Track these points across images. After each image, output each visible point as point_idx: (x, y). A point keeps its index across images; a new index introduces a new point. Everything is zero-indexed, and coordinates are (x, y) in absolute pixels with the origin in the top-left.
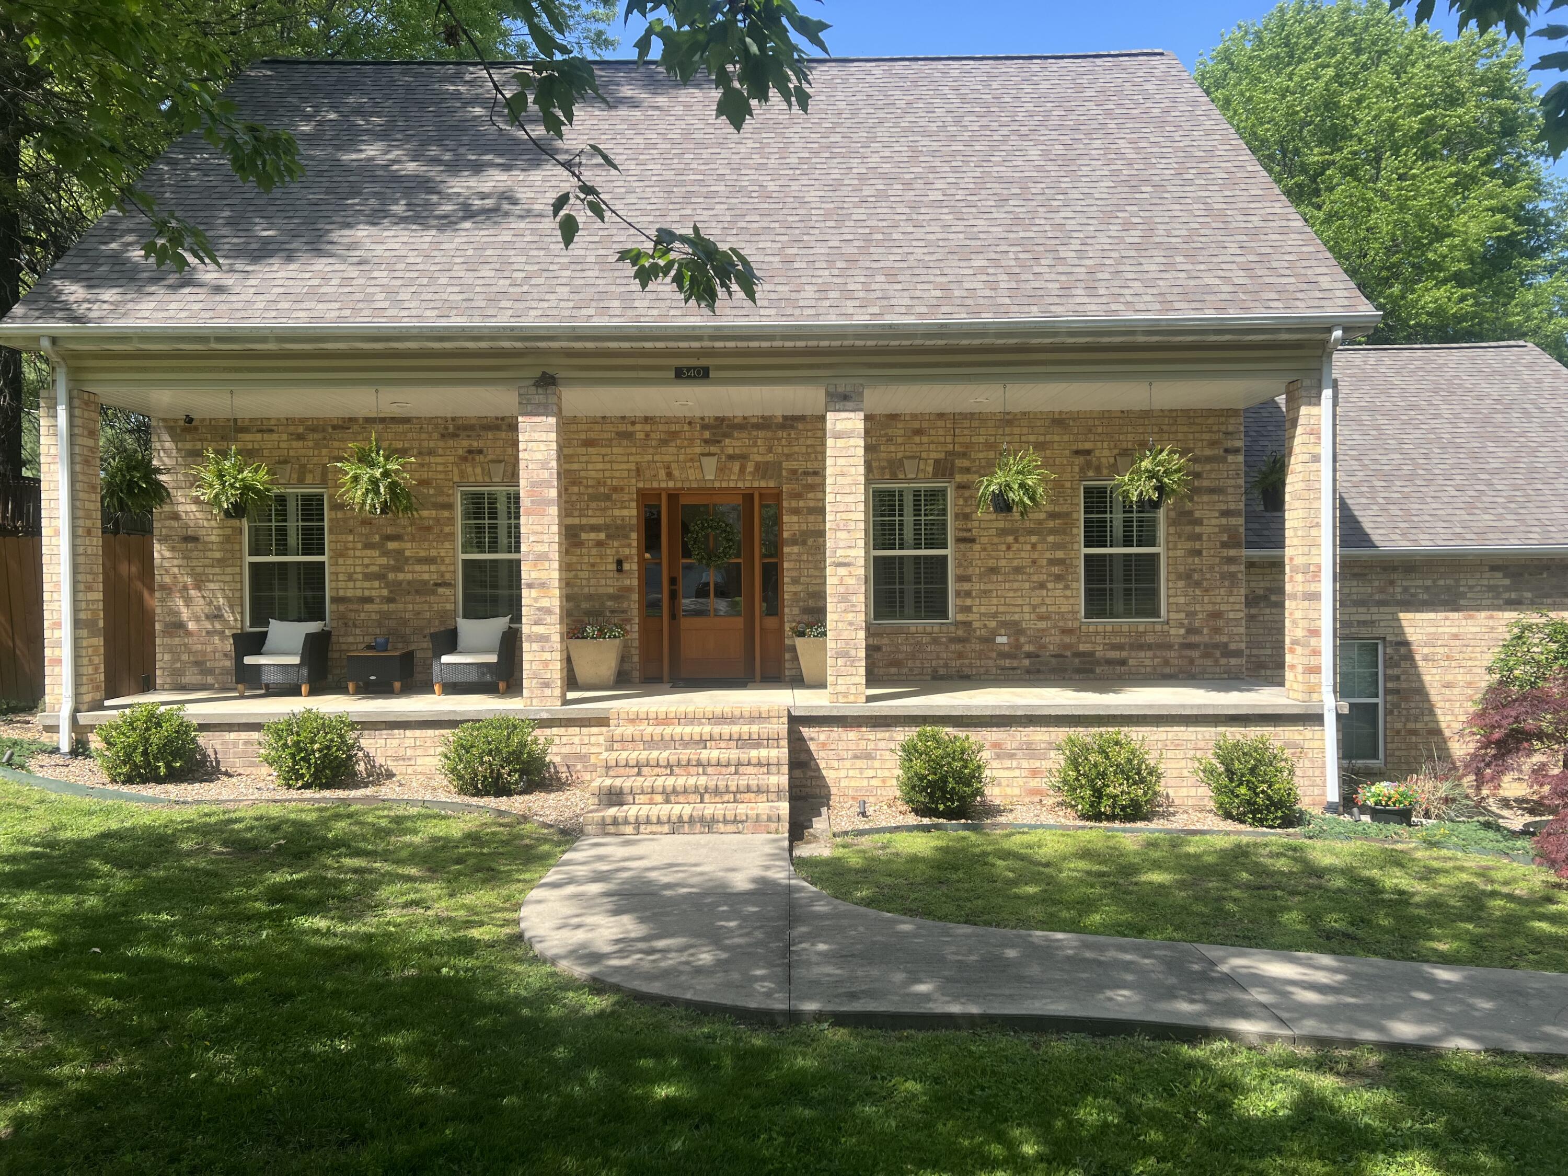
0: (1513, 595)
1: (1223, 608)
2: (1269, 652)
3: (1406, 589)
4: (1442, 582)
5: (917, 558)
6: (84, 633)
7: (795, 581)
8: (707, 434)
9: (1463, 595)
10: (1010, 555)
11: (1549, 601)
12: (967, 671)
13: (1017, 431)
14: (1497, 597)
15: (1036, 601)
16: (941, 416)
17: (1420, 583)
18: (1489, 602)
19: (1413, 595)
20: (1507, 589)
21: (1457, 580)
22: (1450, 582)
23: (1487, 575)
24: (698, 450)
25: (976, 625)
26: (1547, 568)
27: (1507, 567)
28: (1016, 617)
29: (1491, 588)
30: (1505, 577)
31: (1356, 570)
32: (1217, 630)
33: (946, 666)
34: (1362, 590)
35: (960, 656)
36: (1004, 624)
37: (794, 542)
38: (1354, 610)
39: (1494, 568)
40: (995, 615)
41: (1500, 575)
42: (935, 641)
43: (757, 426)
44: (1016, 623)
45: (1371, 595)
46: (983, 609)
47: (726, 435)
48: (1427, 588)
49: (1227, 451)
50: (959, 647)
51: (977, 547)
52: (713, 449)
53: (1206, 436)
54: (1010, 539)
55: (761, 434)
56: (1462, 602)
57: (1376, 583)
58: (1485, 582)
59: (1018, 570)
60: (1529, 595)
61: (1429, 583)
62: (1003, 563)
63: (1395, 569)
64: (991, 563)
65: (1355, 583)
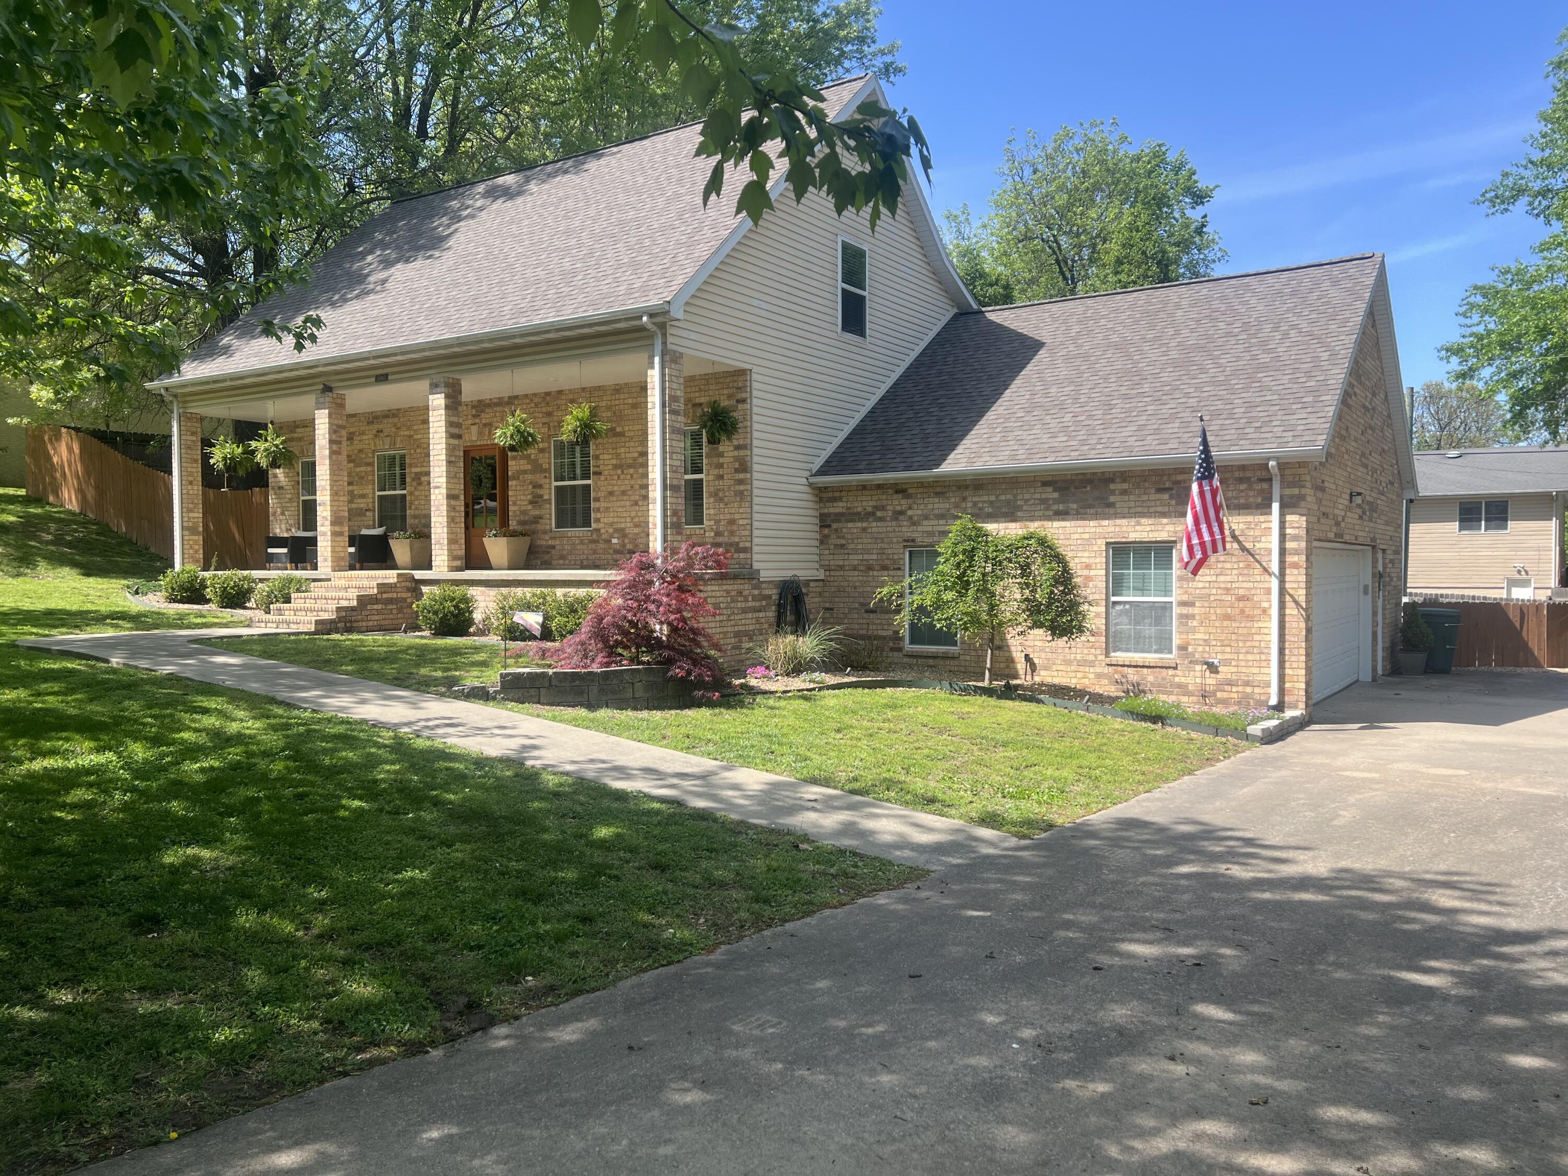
0: (1061, 507)
1: (737, 516)
2: (875, 557)
3: (975, 504)
4: (1003, 497)
5: (574, 487)
6: (186, 533)
7: (515, 504)
8: (474, 412)
9: (1019, 508)
10: (620, 483)
11: (1092, 511)
12: (598, 563)
13: (622, 396)
14: (1047, 509)
15: (633, 514)
16: (584, 389)
17: (986, 498)
18: (1041, 513)
19: (980, 509)
20: (1056, 501)
21: (1015, 495)
22: (1009, 497)
23: (1040, 490)
24: (470, 422)
25: (603, 531)
26: (1091, 481)
27: (1056, 482)
28: (623, 526)
29: (1043, 501)
30: (1054, 491)
31: (938, 490)
32: (732, 533)
33: (587, 559)
34: (942, 506)
35: (595, 552)
36: (616, 530)
37: (514, 478)
38: (936, 522)
39: (1045, 484)
40: (612, 524)
41: (1050, 489)
42: (582, 542)
43: (496, 405)
44: (623, 530)
45: (949, 510)
46: (606, 520)
47: (483, 411)
48: (991, 503)
49: (738, 401)
50: (593, 546)
51: (602, 478)
52: (477, 421)
53: (726, 391)
54: (619, 472)
55: (498, 409)
56: (1019, 514)
57: (953, 500)
58: (1037, 496)
59: (624, 493)
60: (1075, 506)
61: (993, 498)
62: (616, 488)
63: (967, 487)
64: (610, 488)
65: (936, 500)
